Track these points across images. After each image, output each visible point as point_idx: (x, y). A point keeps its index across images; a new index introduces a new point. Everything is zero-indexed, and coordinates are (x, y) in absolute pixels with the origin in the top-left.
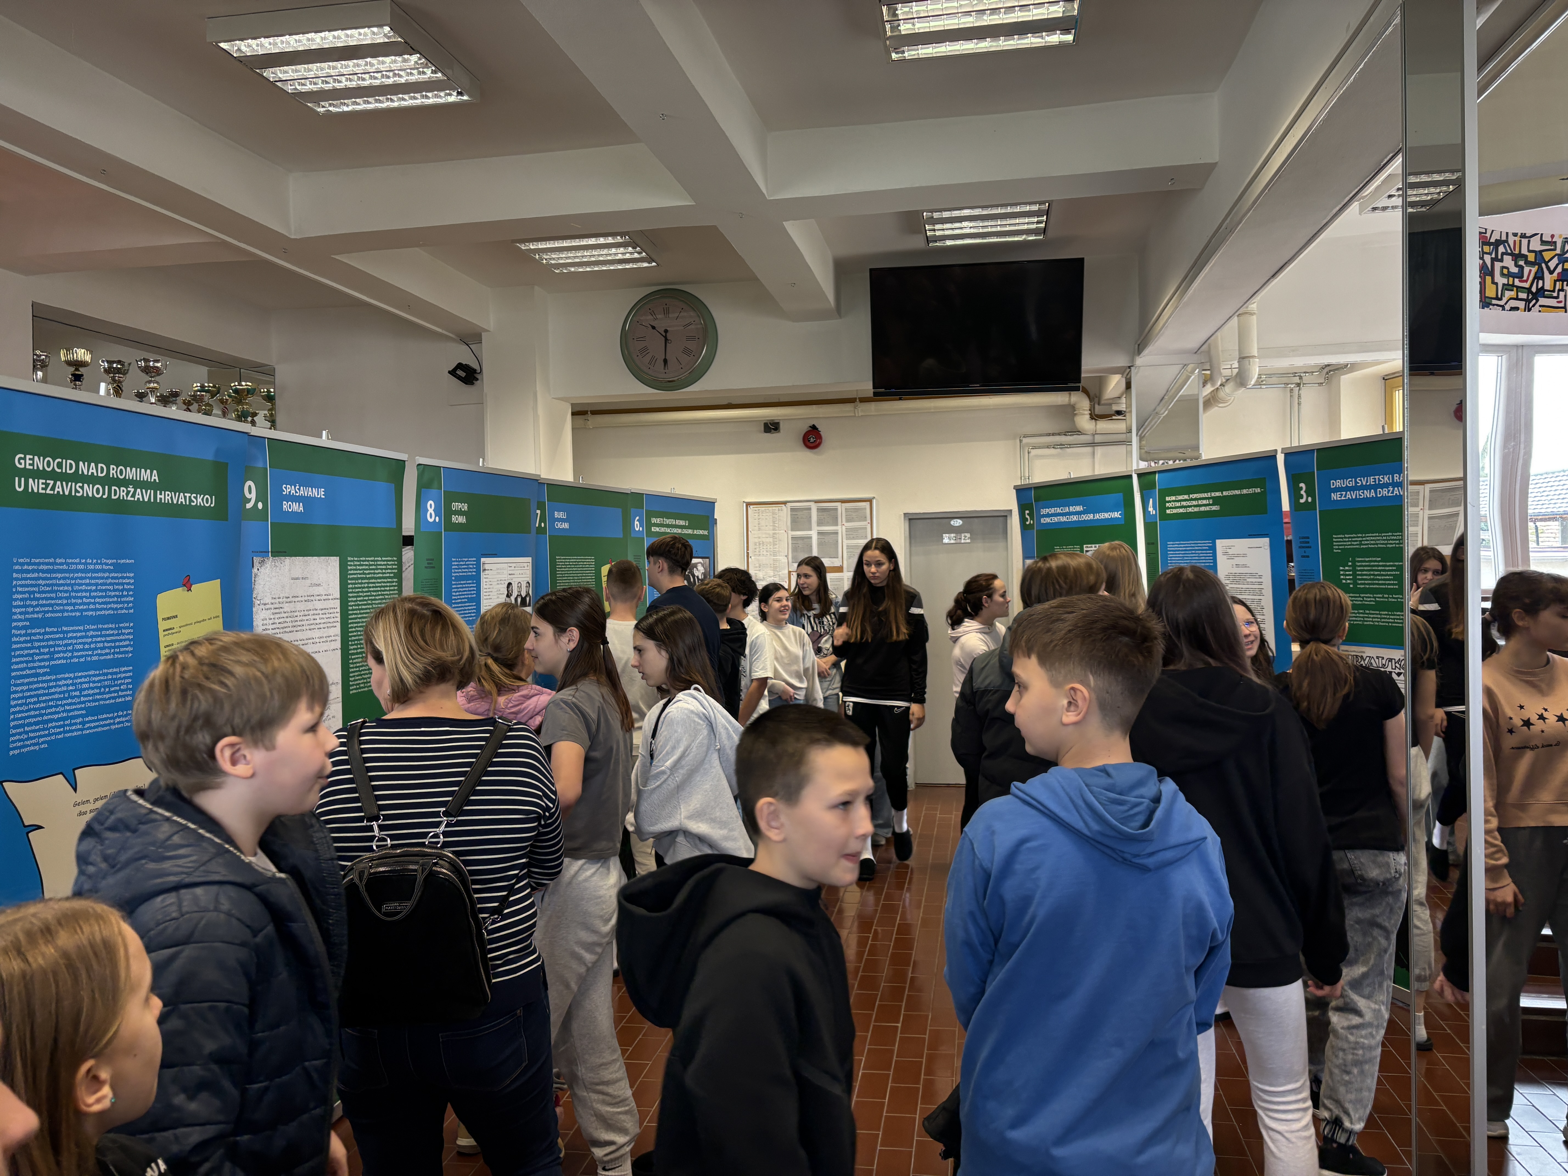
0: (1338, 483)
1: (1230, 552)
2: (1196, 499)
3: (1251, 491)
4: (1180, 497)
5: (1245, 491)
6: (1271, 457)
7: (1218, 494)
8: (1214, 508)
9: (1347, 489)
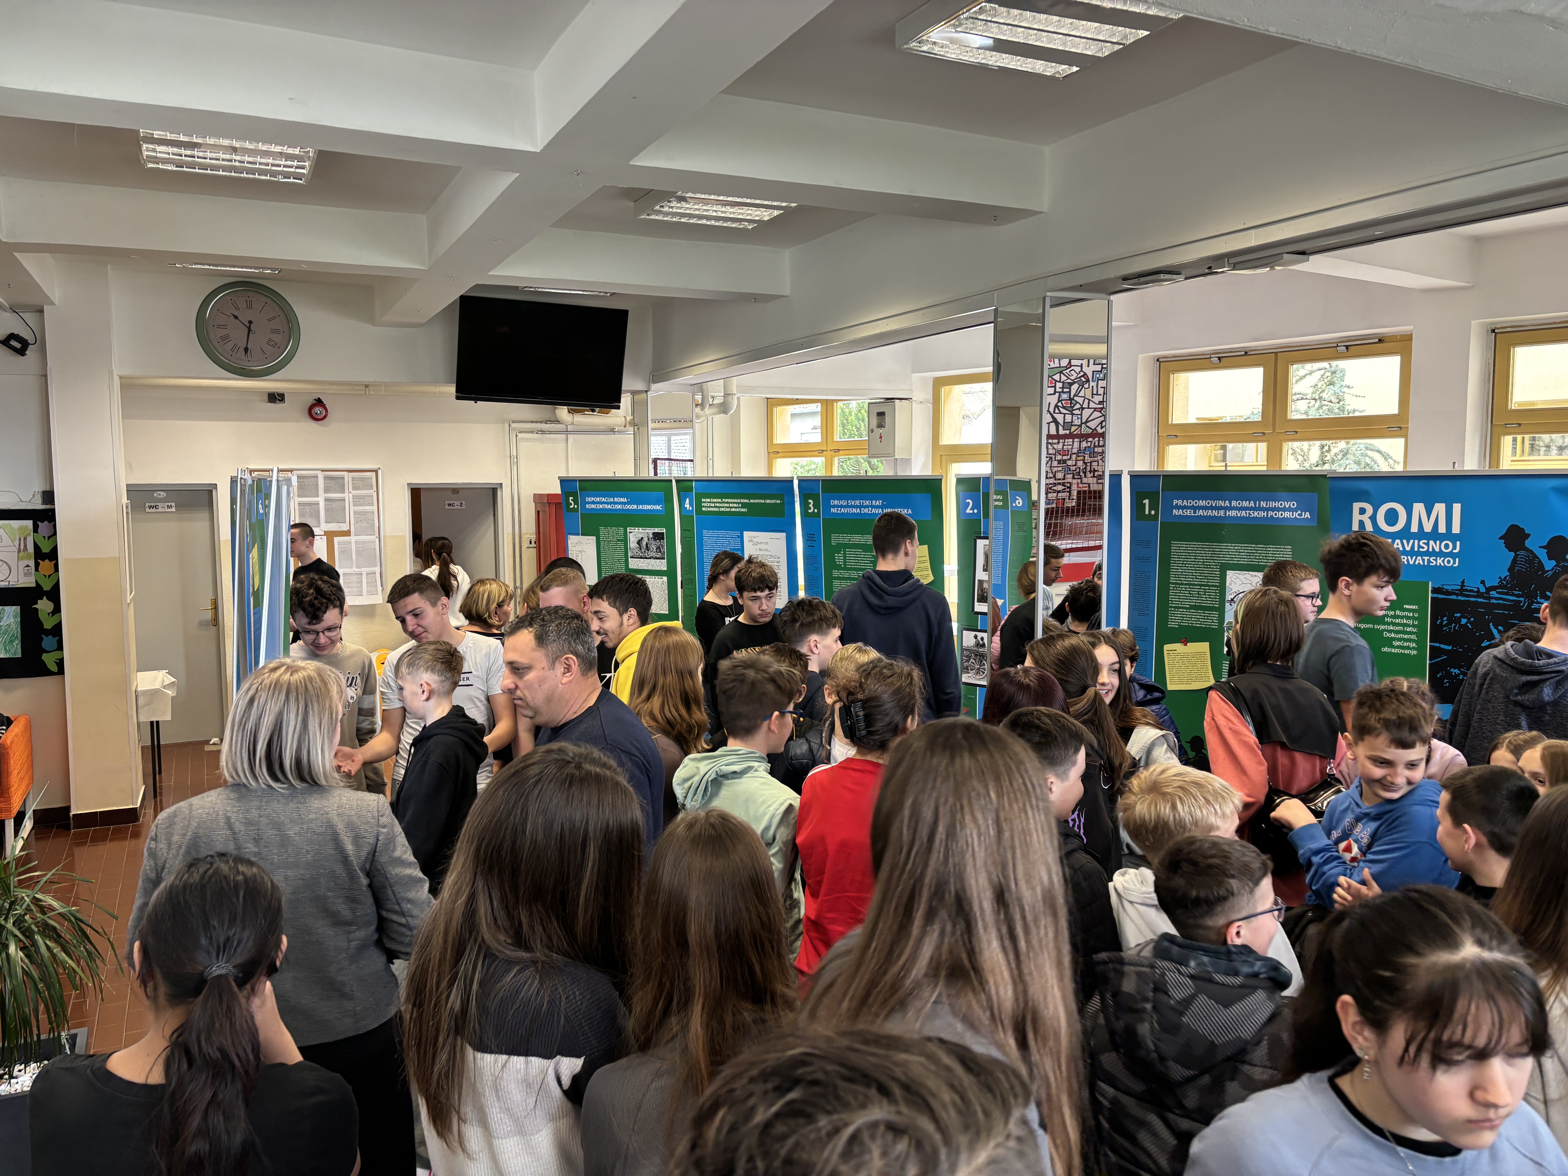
0: (836, 502)
1: (755, 540)
2: (727, 503)
3: (773, 501)
4: (715, 500)
5: (768, 501)
6: (790, 481)
7: (745, 501)
8: (743, 510)
9: (841, 506)
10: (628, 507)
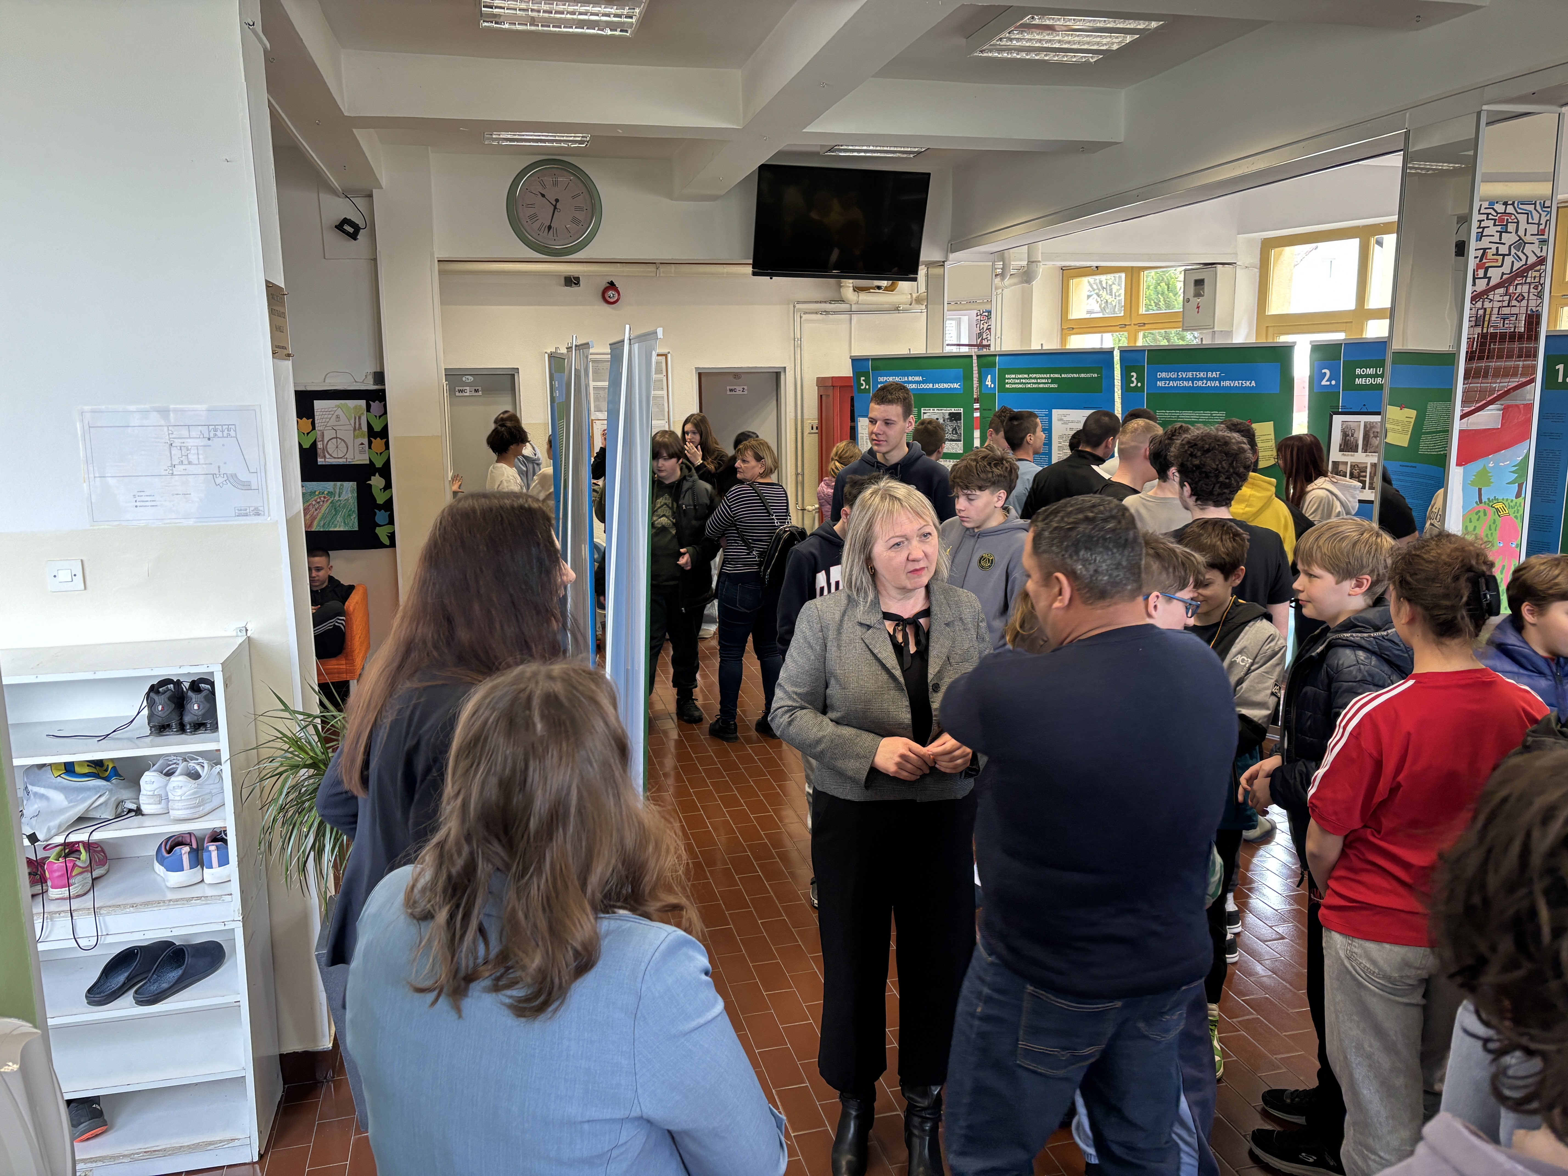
0: (1164, 375)
1: (1065, 419)
2: (1035, 378)
3: (1089, 375)
4: (1020, 376)
5: (1083, 375)
6: (1110, 353)
7: (1056, 376)
8: (1052, 386)
9: (1170, 379)
10: (923, 386)
